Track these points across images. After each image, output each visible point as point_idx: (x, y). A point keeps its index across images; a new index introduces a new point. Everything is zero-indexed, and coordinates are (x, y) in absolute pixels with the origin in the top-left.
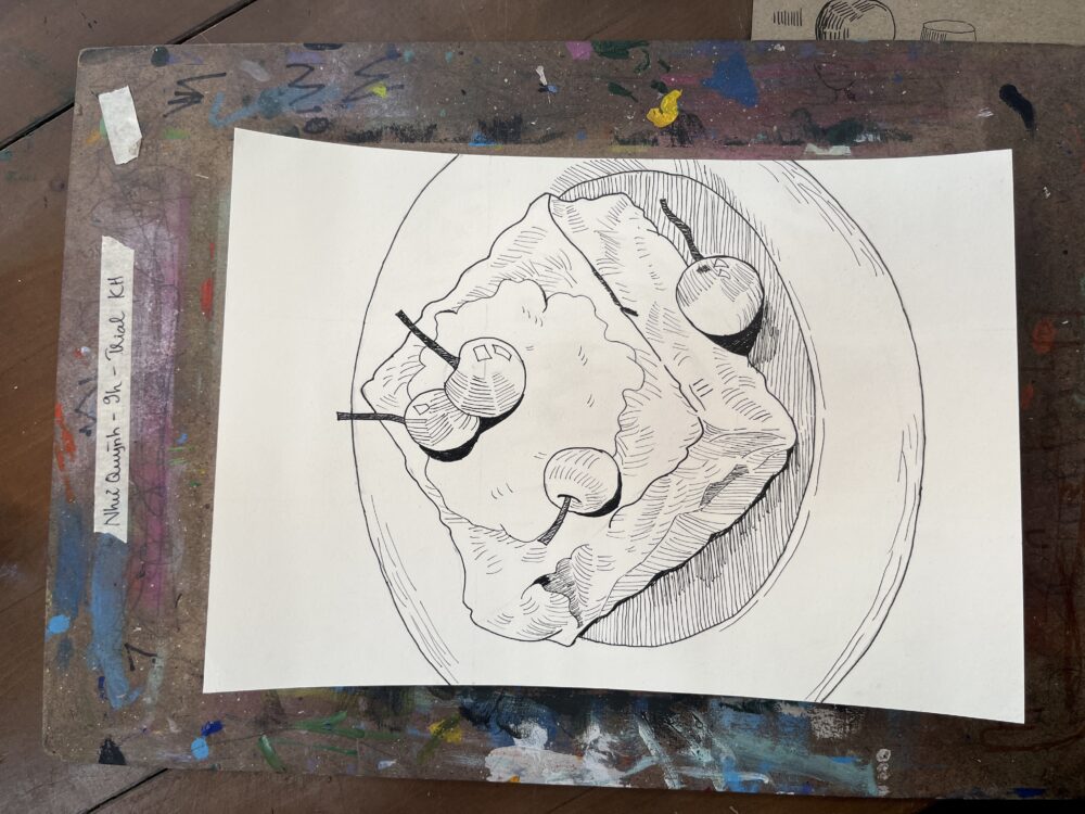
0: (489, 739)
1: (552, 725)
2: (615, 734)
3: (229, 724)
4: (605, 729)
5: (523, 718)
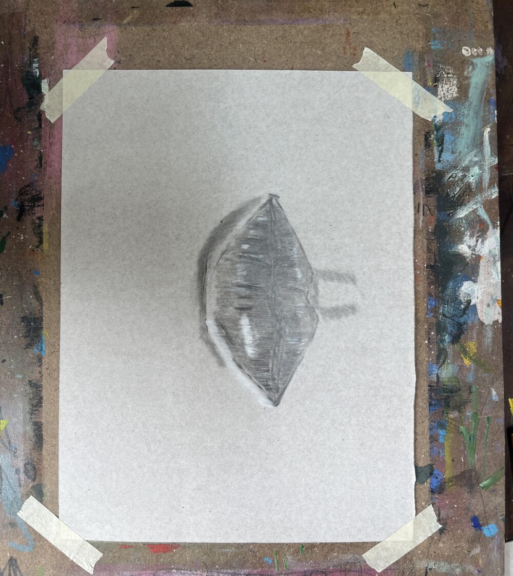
0: (473, 323)
1: (460, 278)
2: (464, 234)
3: (472, 511)
4: (461, 241)
5: (457, 299)
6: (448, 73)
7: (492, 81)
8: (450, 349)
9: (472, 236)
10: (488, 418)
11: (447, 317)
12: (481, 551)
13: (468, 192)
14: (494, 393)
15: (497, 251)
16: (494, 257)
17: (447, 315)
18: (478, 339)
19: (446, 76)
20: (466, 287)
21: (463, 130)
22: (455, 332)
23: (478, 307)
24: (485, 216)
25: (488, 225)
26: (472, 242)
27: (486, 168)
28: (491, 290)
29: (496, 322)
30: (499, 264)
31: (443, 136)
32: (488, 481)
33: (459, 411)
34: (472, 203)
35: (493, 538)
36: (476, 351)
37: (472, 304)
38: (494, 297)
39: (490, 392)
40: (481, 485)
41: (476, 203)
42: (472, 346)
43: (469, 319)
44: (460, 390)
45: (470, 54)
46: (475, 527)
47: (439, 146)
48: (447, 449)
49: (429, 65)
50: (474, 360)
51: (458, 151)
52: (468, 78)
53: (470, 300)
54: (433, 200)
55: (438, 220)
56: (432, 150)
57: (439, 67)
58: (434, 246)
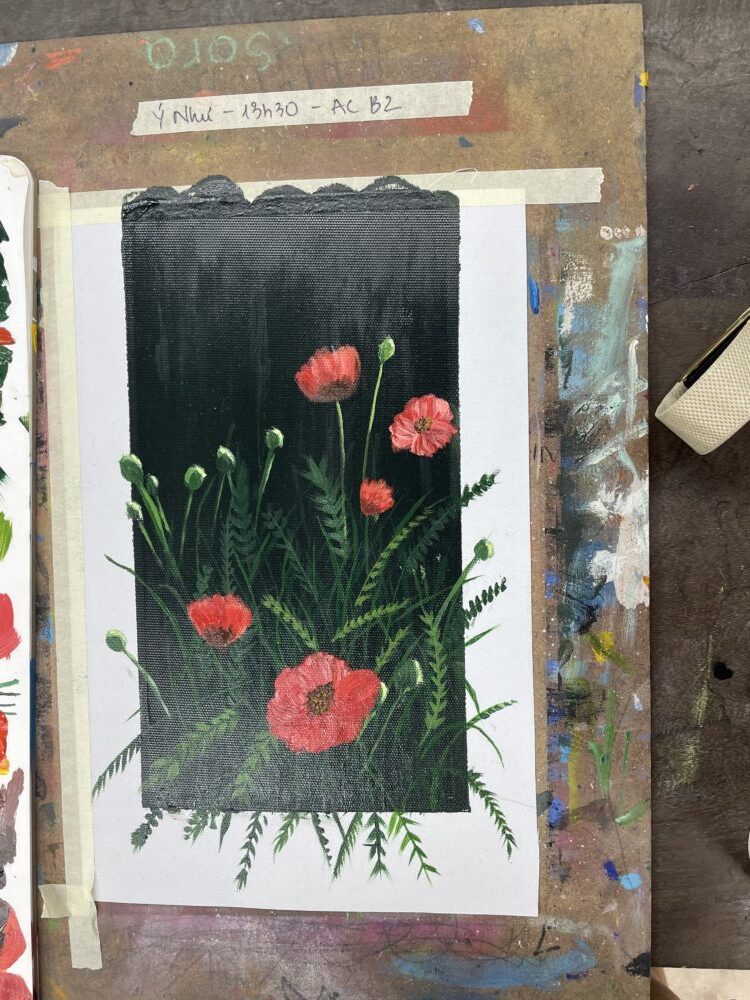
0: (609, 606)
1: (592, 546)
2: (597, 487)
3: (606, 855)
4: (594, 497)
5: (587, 574)
6: (580, 265)
7: (642, 274)
8: (576, 640)
9: (609, 489)
10: (628, 734)
11: (573, 598)
12: (618, 908)
13: (605, 430)
14: (637, 700)
15: (645, 510)
16: (640, 517)
17: (573, 595)
18: (616, 628)
19: (576, 268)
20: (600, 558)
21: (600, 343)
22: (584, 618)
23: (617, 586)
24: (628, 463)
25: (632, 475)
26: (610, 497)
27: (631, 396)
28: (635, 562)
29: (641, 606)
30: (646, 527)
31: (571, 352)
32: (627, 815)
33: (588, 723)
34: (610, 444)
35: (634, 891)
36: (612, 644)
37: (608, 581)
38: (639, 572)
39: (631, 699)
40: (618, 820)
41: (616, 445)
42: (607, 638)
43: (603, 600)
44: (589, 695)
45: (612, 236)
46: (610, 876)
47: (564, 367)
48: (571, 772)
49: (554, 255)
50: (609, 657)
51: (592, 373)
52: (607, 271)
53: (606, 577)
54: (555, 442)
55: (562, 469)
56: (555, 373)
57: (567, 256)
58: (557, 503)
